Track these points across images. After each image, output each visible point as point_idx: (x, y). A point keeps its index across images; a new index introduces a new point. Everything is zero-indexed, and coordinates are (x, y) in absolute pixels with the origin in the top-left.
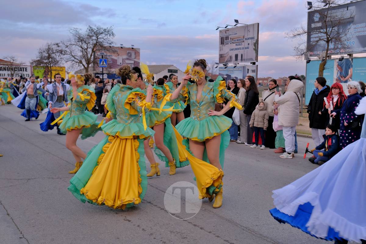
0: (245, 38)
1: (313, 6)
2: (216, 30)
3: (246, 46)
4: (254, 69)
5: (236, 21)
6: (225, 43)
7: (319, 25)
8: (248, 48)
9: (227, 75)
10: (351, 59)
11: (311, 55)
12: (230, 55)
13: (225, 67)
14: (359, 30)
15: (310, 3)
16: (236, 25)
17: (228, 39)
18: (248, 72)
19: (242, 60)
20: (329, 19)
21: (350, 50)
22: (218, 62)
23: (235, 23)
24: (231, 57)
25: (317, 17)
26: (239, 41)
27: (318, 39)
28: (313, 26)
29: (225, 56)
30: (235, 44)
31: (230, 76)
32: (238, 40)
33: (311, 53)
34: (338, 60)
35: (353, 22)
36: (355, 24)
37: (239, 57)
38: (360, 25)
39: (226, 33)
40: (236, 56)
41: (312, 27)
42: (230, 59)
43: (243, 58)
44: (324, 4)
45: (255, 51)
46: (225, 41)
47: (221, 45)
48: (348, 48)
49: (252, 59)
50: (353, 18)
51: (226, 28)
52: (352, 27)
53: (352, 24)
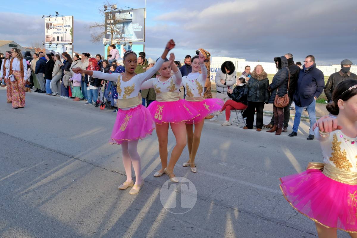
0: (64, 25)
1: (107, 9)
2: (43, 17)
3: (65, 31)
4: (71, 48)
5: (57, 13)
6: (49, 28)
7: (112, 21)
8: (66, 33)
9: (52, 51)
10: (131, 46)
13: (50, 45)
14: (135, 27)
15: (105, 7)
16: (57, 15)
17: (52, 25)
18: (67, 50)
19: (62, 40)
21: (130, 40)
22: (45, 41)
23: (56, 14)
24: (54, 38)
26: (60, 27)
28: (108, 22)
29: (50, 37)
30: (57, 29)
31: (54, 51)
32: (58, 26)
34: (123, 45)
36: (133, 23)
37: (60, 39)
38: (135, 24)
39: (49, 20)
40: (58, 38)
43: (63, 39)
44: (114, 8)
45: (71, 35)
46: (49, 26)
47: (47, 29)
48: (129, 38)
49: (69, 41)
50: (131, 19)
51: (49, 16)
52: (131, 25)
53: (131, 23)
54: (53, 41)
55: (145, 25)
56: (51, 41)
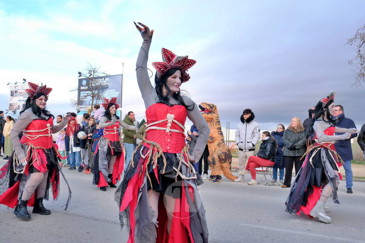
1: (82, 75)
2: (8, 85)
5: (25, 80)
6: (14, 96)
7: (86, 88)
11: (80, 108)
12: (19, 105)
13: (14, 113)
14: (111, 93)
15: (80, 73)
16: (24, 83)
17: (17, 93)
20: (94, 82)
22: (8, 109)
23: (24, 81)
24: (19, 106)
25: (84, 82)
27: (86, 95)
29: (14, 105)
30: (23, 97)
32: (25, 94)
33: (81, 106)
35: (108, 88)
38: (112, 90)
39: (15, 88)
41: (81, 89)
42: (18, 107)
44: (89, 74)
46: (14, 93)
47: (11, 97)
50: (108, 85)
51: (16, 83)
52: (108, 91)
53: (107, 89)
54: (18, 109)
55: (122, 91)
56: (15, 109)
